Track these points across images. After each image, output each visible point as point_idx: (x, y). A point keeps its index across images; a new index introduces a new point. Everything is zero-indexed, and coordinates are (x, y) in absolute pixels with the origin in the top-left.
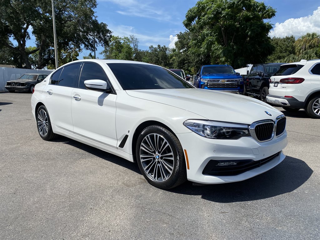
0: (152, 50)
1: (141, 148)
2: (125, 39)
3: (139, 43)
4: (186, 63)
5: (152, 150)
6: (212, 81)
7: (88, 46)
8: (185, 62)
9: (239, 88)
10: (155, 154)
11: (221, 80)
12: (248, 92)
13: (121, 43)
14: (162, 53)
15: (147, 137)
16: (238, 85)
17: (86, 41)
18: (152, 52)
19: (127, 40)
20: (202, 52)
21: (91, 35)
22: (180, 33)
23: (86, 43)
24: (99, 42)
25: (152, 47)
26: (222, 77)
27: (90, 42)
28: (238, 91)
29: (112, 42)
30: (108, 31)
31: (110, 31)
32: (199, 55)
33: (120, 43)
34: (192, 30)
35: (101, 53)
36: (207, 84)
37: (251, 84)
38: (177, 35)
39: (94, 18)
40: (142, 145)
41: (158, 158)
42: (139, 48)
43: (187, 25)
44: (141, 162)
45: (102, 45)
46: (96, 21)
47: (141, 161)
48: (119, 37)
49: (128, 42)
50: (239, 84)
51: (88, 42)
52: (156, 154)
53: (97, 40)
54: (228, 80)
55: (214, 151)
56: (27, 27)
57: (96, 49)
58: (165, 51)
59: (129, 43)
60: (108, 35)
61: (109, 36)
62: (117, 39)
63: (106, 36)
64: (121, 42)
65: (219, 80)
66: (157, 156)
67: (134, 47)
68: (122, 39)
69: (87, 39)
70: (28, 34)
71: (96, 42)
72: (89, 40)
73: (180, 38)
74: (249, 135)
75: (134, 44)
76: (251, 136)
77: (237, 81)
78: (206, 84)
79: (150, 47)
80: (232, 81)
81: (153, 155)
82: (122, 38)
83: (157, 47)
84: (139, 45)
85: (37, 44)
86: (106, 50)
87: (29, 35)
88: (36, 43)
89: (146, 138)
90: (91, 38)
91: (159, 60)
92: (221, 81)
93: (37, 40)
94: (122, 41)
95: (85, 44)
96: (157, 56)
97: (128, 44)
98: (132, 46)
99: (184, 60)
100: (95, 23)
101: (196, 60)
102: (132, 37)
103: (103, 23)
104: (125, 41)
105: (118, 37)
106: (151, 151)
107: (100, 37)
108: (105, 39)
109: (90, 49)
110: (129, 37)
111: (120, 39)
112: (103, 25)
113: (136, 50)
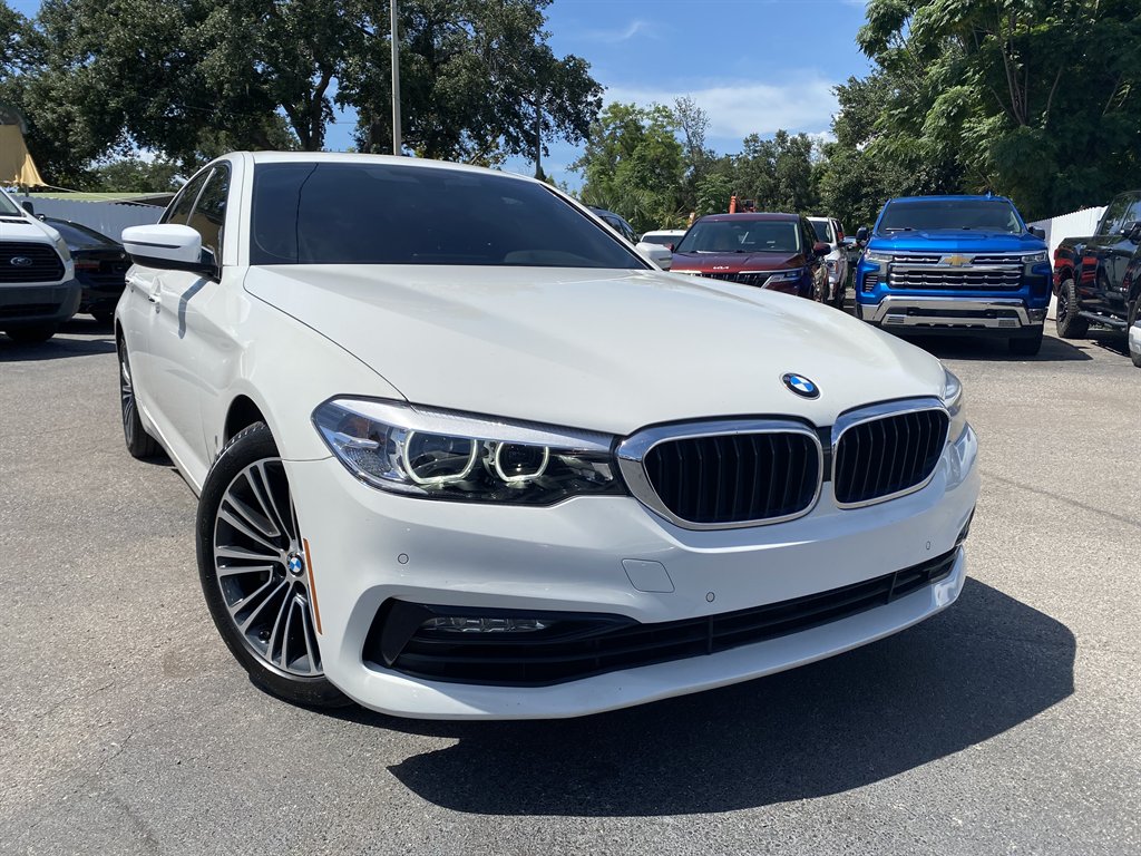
0: (756, 151)
1: (219, 515)
2: (656, 115)
3: (709, 126)
4: (867, 195)
5: (273, 530)
6: (907, 262)
7: (516, 141)
8: (864, 190)
9: (1025, 291)
10: (286, 549)
11: (946, 257)
12: (1083, 310)
13: (643, 127)
14: (790, 160)
15: (255, 472)
16: (1023, 281)
17: (511, 123)
18: (754, 157)
19: (665, 117)
20: (922, 153)
21: (530, 103)
22: (850, 81)
23: (511, 129)
24: (558, 126)
25: (755, 138)
26: (954, 245)
27: (527, 127)
28: (1020, 305)
29: (612, 126)
30: (591, 86)
31: (598, 86)
32: (912, 164)
33: (639, 128)
34: (891, 65)
35: (574, 168)
36: (890, 271)
37: (1107, 280)
38: (838, 89)
39: (538, 40)
40: (225, 501)
41: (297, 570)
42: (706, 148)
43: (871, 47)
44: (216, 579)
45: (567, 138)
46: (546, 50)
47: (219, 575)
48: (637, 108)
49: (668, 123)
50: (1028, 272)
51: (520, 126)
52: (291, 549)
53: (550, 119)
54: (977, 258)
55: (403, 558)
56: (325, 84)
57: (547, 151)
58: (801, 154)
59: (669, 128)
60: (590, 98)
61: (591, 103)
62: (628, 113)
63: (581, 103)
64: (642, 124)
65: (939, 258)
66: (294, 560)
67: (690, 141)
68: (648, 114)
69: (516, 115)
70: (327, 107)
71: (547, 126)
72: (520, 122)
73: (849, 101)
74: (618, 487)
75: (690, 131)
76: (629, 494)
77: (1020, 262)
78: (883, 272)
79: (747, 141)
80: (996, 261)
81: (278, 555)
82: (647, 110)
83: (773, 138)
84: (707, 133)
85: (359, 140)
86: (593, 154)
87: (330, 109)
88: (358, 134)
89: (246, 471)
90: (531, 110)
91: (777, 186)
92: (950, 261)
93: (361, 124)
94: (646, 123)
95: (508, 134)
96: (770, 174)
97: (666, 132)
98: (680, 136)
99: (860, 184)
100: (541, 59)
101: (905, 185)
102: (684, 106)
103: (574, 59)
104: (656, 120)
105: (632, 106)
106: (270, 535)
107: (562, 108)
108: (579, 113)
109: (523, 150)
110: (672, 106)
111: (640, 113)
112: (575, 64)
113: (696, 150)
